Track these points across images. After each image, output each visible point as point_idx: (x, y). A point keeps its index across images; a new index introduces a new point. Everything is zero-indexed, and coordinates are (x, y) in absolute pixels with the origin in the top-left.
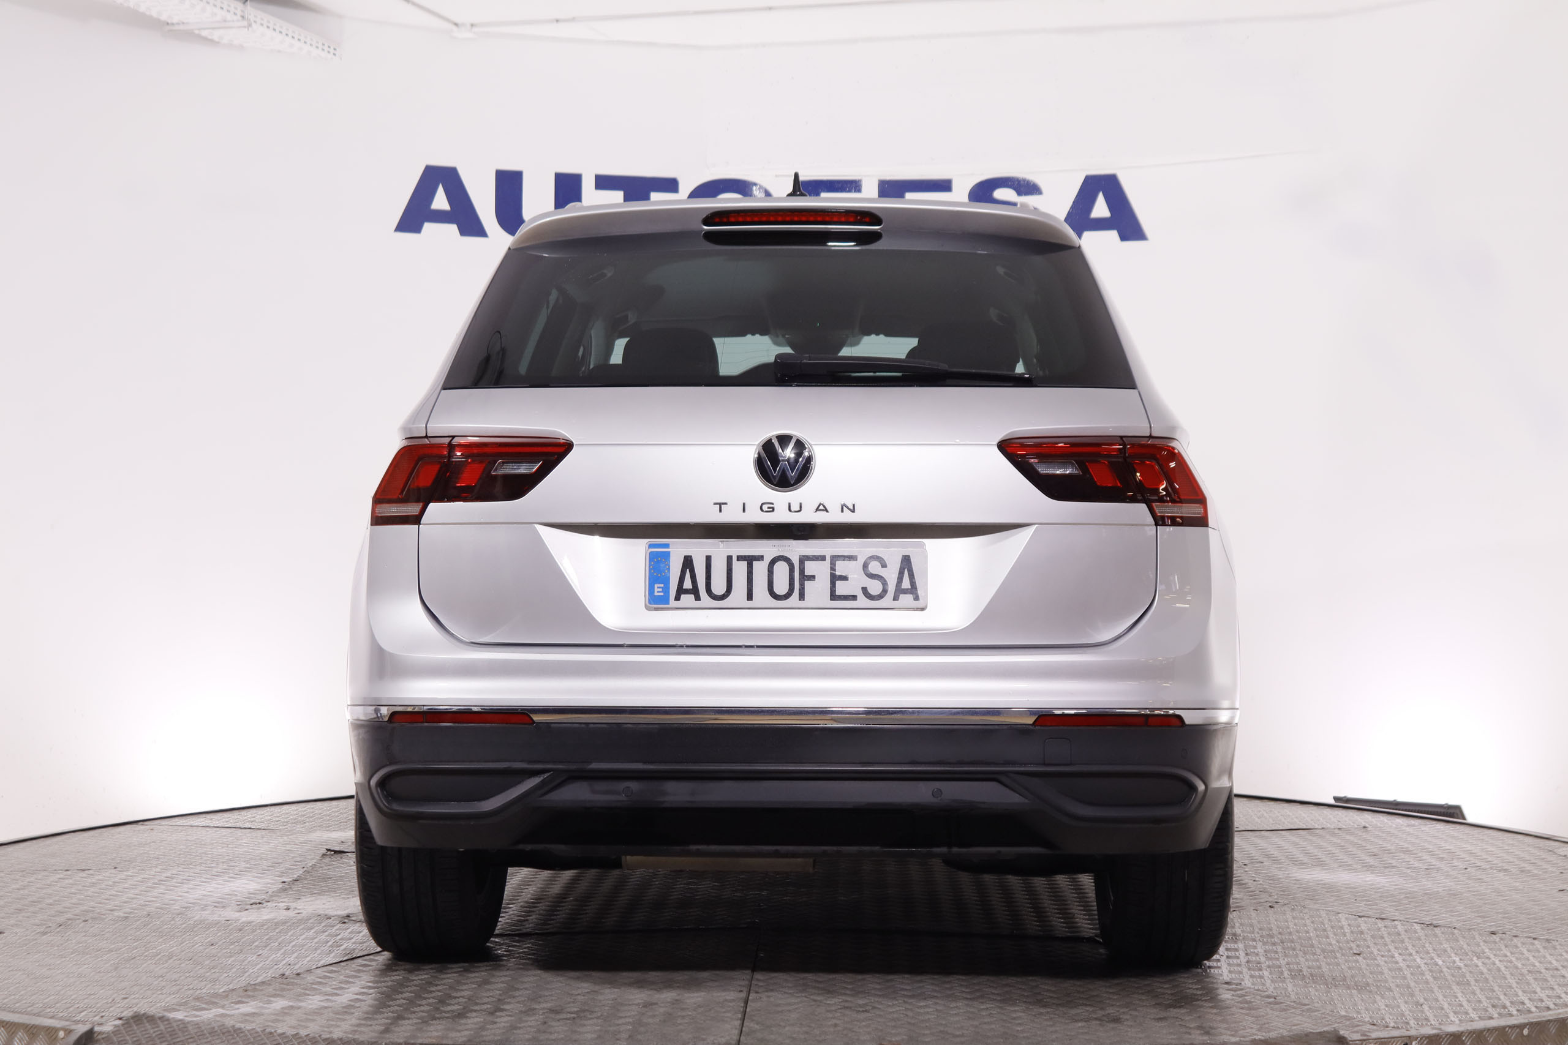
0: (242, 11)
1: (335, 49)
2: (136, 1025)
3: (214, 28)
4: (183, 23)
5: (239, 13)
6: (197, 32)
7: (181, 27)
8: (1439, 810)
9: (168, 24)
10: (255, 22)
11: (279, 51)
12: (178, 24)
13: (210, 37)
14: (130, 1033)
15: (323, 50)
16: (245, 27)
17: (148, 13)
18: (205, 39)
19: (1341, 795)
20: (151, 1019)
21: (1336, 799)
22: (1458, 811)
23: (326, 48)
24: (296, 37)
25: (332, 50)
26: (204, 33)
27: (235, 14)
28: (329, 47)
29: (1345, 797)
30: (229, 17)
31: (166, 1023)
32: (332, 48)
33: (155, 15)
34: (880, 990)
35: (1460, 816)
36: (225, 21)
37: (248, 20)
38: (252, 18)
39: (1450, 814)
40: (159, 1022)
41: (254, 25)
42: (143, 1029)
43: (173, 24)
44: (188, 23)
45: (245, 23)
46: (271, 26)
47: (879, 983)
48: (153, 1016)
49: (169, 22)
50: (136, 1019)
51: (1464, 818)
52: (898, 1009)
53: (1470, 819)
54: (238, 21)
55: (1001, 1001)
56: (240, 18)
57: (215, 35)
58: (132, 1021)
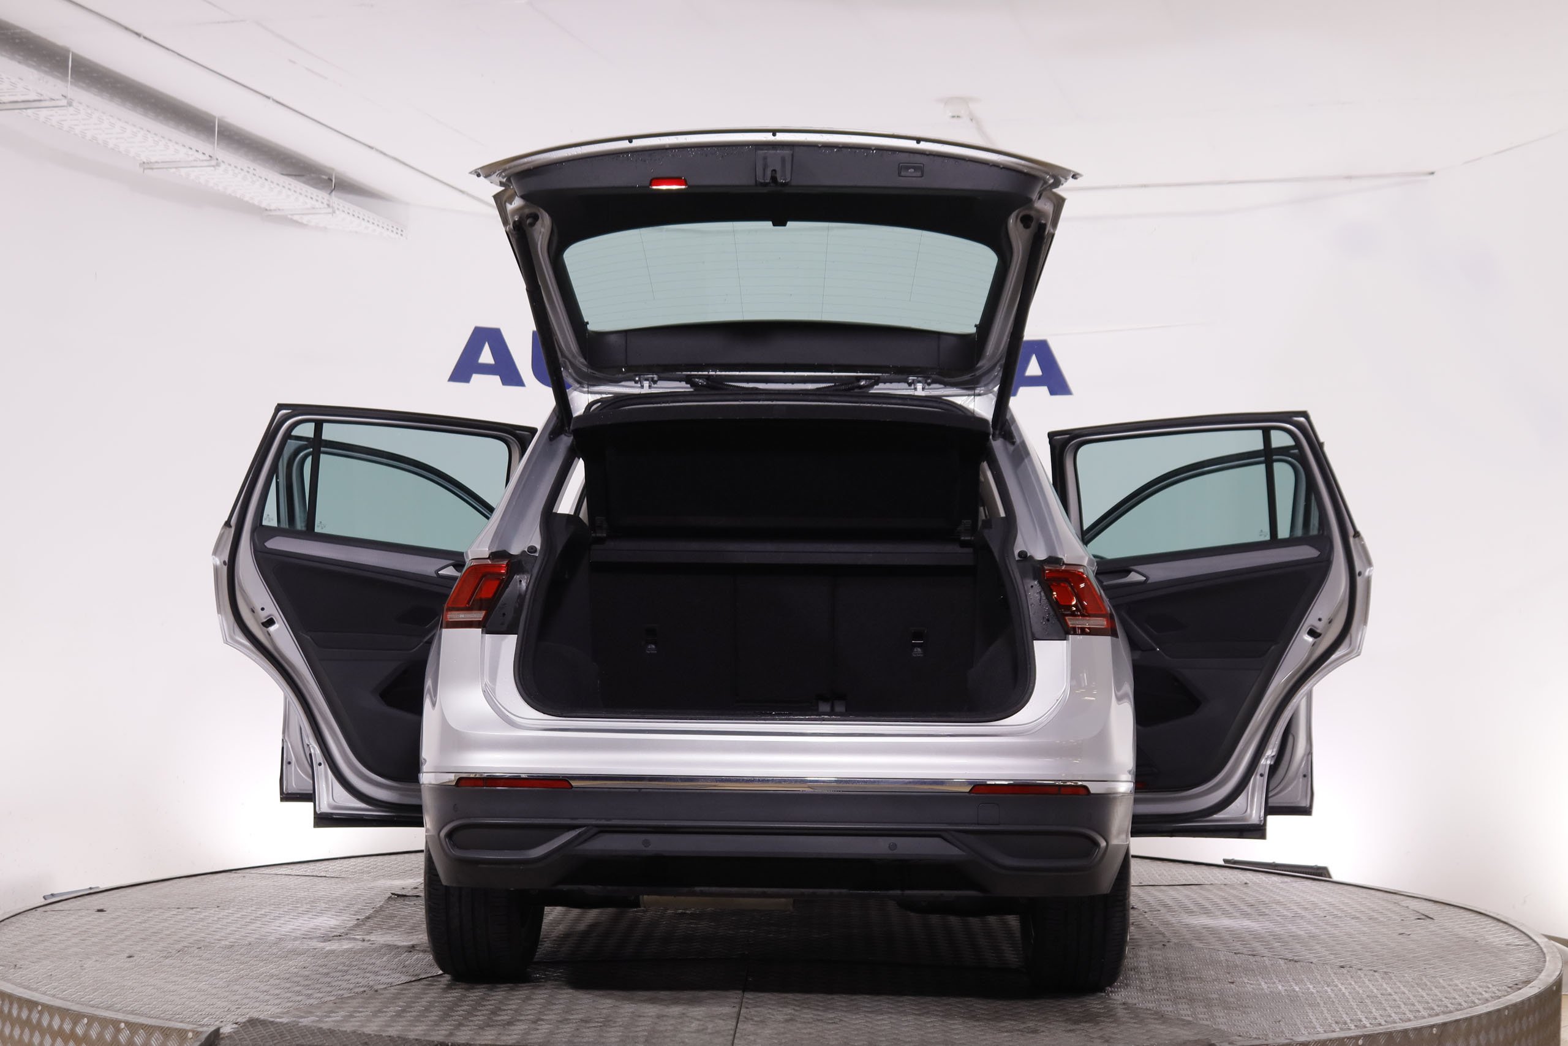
0: (328, 200)
1: (402, 231)
2: (252, 1027)
3: (303, 214)
4: (279, 210)
5: (325, 202)
6: (289, 216)
7: (278, 213)
8: (1310, 870)
9: (266, 210)
10: (338, 209)
11: (356, 232)
12: (275, 210)
13: (300, 221)
14: (248, 1033)
15: (392, 231)
16: (330, 213)
17: (251, 201)
18: (296, 222)
19: (1230, 857)
20: (263, 1023)
21: (1225, 861)
22: (1325, 871)
23: (395, 230)
24: (371, 221)
25: (399, 232)
26: (296, 218)
27: (322, 203)
28: (397, 229)
29: (1233, 859)
30: (317, 205)
31: (275, 1026)
32: (400, 230)
33: (256, 203)
34: (846, 1007)
35: (1327, 875)
36: (314, 208)
37: (333, 207)
38: (336, 206)
39: (1318, 874)
40: (269, 1025)
41: (337, 212)
42: (257, 1030)
43: (270, 210)
44: (283, 210)
45: (330, 210)
46: (351, 212)
47: (845, 1002)
48: (264, 1021)
49: (268, 208)
50: (252, 1022)
51: (1330, 877)
52: (860, 1021)
53: (1336, 877)
54: (324, 208)
55: (942, 1016)
56: (326, 206)
57: (305, 219)
58: (248, 1024)
